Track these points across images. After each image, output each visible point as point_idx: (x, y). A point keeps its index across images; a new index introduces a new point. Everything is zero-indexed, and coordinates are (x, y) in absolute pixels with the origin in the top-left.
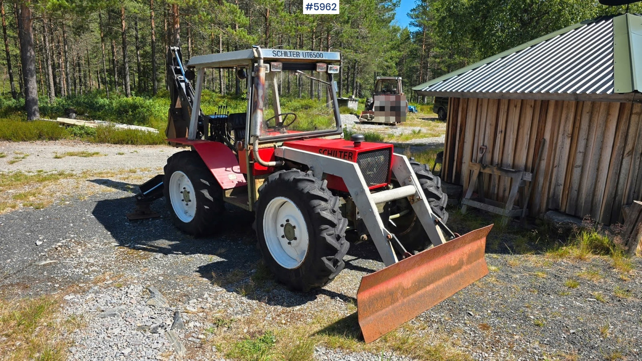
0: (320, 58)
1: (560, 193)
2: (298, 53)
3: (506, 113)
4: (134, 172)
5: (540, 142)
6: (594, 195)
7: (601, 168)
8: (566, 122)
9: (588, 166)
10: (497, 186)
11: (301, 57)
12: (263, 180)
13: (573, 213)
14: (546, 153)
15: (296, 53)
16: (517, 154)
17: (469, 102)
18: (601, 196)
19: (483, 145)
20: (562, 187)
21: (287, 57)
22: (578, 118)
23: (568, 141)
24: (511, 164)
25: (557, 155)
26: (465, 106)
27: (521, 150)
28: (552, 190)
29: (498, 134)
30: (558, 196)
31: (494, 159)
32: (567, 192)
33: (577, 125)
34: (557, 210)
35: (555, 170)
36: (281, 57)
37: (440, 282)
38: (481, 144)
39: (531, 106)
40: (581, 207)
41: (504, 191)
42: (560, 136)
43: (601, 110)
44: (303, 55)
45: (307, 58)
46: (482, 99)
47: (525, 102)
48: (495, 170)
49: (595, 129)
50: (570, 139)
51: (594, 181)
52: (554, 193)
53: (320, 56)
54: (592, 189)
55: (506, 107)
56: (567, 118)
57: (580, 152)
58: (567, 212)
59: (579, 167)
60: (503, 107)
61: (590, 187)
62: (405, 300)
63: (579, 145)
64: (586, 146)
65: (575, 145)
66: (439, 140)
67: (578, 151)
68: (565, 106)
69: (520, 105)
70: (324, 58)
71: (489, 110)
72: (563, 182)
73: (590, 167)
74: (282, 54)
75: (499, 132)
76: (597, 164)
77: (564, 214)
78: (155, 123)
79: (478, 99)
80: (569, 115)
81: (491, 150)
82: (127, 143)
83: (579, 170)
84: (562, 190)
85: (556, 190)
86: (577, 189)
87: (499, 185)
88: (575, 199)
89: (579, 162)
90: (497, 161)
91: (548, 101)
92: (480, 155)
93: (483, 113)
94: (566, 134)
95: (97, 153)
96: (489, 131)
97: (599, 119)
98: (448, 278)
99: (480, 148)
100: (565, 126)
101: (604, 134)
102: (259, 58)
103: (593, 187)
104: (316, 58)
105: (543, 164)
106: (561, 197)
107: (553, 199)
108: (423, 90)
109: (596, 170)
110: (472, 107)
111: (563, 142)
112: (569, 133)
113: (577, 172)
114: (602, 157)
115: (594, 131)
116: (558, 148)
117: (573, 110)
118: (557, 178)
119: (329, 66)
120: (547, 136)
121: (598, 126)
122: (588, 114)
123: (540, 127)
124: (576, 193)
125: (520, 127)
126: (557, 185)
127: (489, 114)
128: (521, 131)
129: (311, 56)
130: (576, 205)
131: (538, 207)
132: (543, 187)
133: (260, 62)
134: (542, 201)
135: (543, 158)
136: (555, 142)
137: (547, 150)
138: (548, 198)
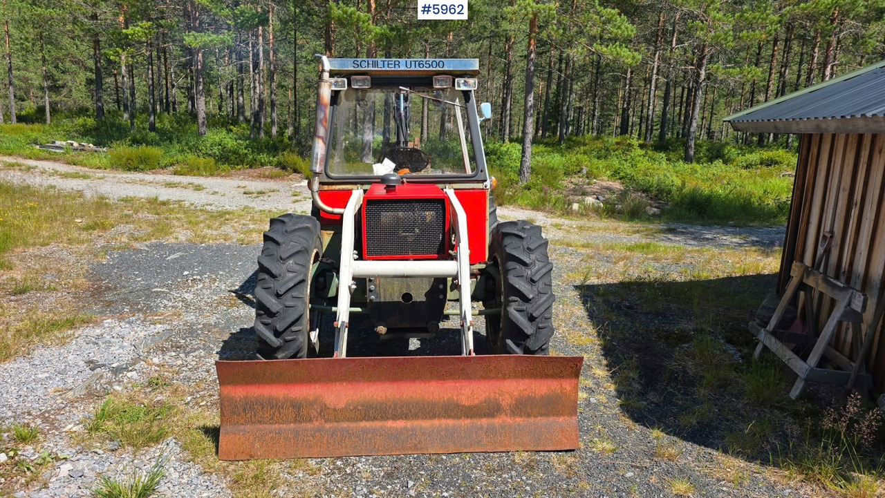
0: (438, 69)
2: (397, 63)
11: (403, 68)
12: (333, 232)
15: (393, 62)
21: (376, 69)
29: (852, 210)
36: (367, 69)
38: (828, 229)
44: (406, 64)
45: (413, 68)
48: (820, 281)
53: (438, 64)
62: (328, 426)
70: (446, 68)
74: (368, 64)
75: (854, 204)
96: (841, 202)
99: (824, 236)
102: (323, 70)
104: (431, 69)
119: (457, 79)
129: (421, 66)
133: (322, 76)
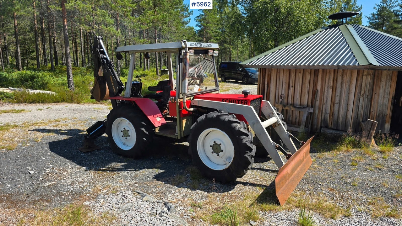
0: (210, 47)
1: (328, 118)
2: (201, 45)
3: (294, 77)
4: (59, 121)
5: (315, 91)
6: (346, 118)
7: (349, 104)
8: (329, 80)
9: (342, 103)
10: (291, 116)
11: (203, 47)
13: (336, 128)
14: (319, 97)
16: (302, 98)
17: (272, 71)
18: (350, 119)
19: (282, 94)
20: (329, 115)
21: (196, 47)
22: (335, 78)
23: (330, 90)
24: (299, 104)
25: (325, 98)
26: (270, 73)
27: (304, 96)
28: (323, 117)
29: (290, 88)
30: (327, 120)
31: (289, 102)
32: (331, 117)
33: (335, 81)
34: (327, 127)
35: (324, 106)
36: (194, 47)
37: (298, 169)
38: (281, 94)
39: (309, 72)
40: (340, 124)
41: (296, 119)
42: (326, 88)
43: (348, 74)
44: (203, 45)
46: (280, 69)
47: (305, 70)
49: (345, 83)
50: (332, 89)
51: (346, 110)
52: (324, 118)
54: (345, 115)
55: (294, 73)
56: (329, 78)
57: (338, 96)
58: (332, 128)
59: (338, 103)
60: (293, 73)
61: (344, 114)
62: (289, 180)
63: (337, 92)
64: (341, 93)
65: (335, 92)
66: (229, 93)
67: (336, 95)
68: (328, 72)
69: (302, 72)
70: (212, 47)
71: (284, 76)
72: (329, 112)
73: (343, 103)
74: (194, 45)
75: (291, 87)
76: (347, 102)
77: (331, 129)
78: (52, 88)
79: (277, 69)
80: (331, 77)
81: (287, 97)
82: (39, 102)
83: (338, 105)
84: (329, 116)
85: (326, 116)
86: (337, 115)
87: (292, 116)
88: (336, 121)
89: (337, 101)
90: (290, 103)
91: (318, 69)
92: (280, 100)
93: (280, 77)
94: (329, 87)
95: (24, 110)
96: (285, 86)
97: (346, 78)
98: (300, 167)
99: (280, 96)
100: (328, 83)
101: (350, 86)
102: (186, 47)
103: (346, 113)
105: (317, 103)
106: (328, 120)
107: (324, 121)
108: (247, 65)
109: (347, 105)
110: (274, 73)
111: (328, 91)
112: (331, 86)
113: (336, 106)
114: (350, 98)
115: (345, 84)
116: (325, 94)
117: (332, 74)
118: (325, 110)
119: (214, 51)
120: (319, 88)
121: (347, 82)
122: (341, 76)
123: (315, 83)
124: (337, 117)
125: (303, 84)
126: (326, 114)
127: (284, 77)
128: (304, 86)
129: (206, 46)
130: (337, 123)
131: (316, 126)
132: (318, 115)
133: (186, 50)
134: (318, 123)
135: (317, 100)
136: (323, 91)
137: (319, 95)
138: (321, 121)
